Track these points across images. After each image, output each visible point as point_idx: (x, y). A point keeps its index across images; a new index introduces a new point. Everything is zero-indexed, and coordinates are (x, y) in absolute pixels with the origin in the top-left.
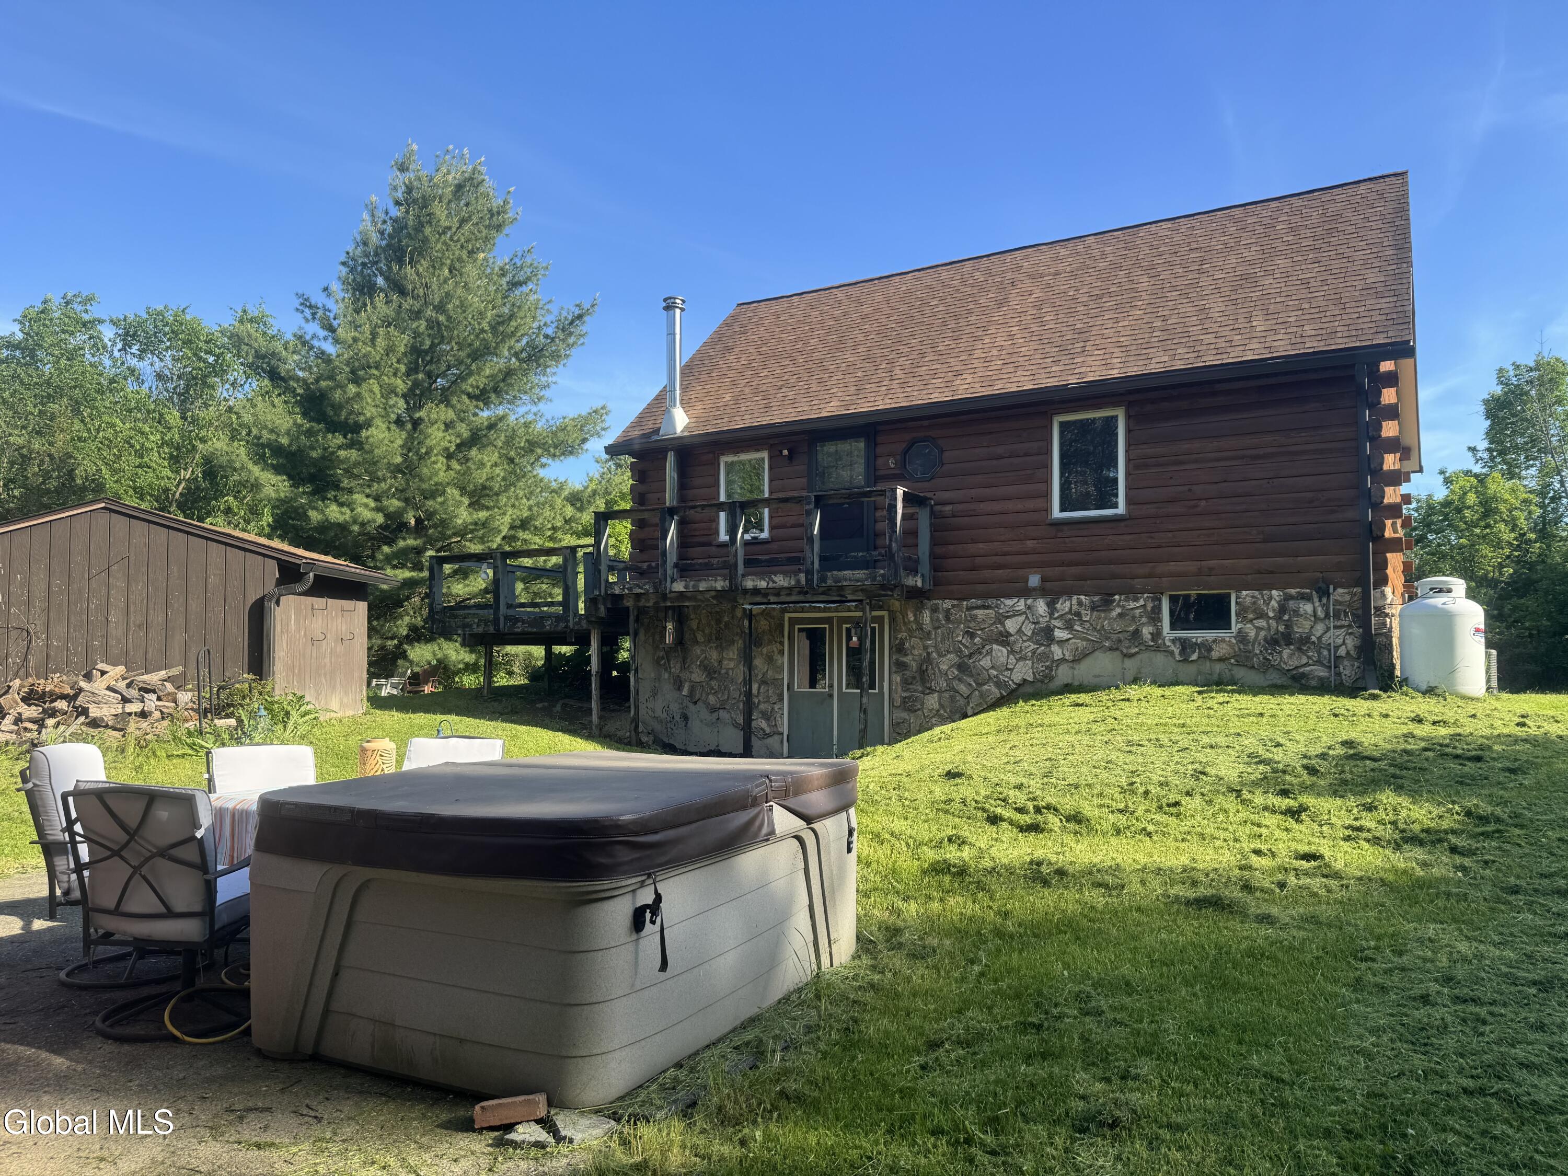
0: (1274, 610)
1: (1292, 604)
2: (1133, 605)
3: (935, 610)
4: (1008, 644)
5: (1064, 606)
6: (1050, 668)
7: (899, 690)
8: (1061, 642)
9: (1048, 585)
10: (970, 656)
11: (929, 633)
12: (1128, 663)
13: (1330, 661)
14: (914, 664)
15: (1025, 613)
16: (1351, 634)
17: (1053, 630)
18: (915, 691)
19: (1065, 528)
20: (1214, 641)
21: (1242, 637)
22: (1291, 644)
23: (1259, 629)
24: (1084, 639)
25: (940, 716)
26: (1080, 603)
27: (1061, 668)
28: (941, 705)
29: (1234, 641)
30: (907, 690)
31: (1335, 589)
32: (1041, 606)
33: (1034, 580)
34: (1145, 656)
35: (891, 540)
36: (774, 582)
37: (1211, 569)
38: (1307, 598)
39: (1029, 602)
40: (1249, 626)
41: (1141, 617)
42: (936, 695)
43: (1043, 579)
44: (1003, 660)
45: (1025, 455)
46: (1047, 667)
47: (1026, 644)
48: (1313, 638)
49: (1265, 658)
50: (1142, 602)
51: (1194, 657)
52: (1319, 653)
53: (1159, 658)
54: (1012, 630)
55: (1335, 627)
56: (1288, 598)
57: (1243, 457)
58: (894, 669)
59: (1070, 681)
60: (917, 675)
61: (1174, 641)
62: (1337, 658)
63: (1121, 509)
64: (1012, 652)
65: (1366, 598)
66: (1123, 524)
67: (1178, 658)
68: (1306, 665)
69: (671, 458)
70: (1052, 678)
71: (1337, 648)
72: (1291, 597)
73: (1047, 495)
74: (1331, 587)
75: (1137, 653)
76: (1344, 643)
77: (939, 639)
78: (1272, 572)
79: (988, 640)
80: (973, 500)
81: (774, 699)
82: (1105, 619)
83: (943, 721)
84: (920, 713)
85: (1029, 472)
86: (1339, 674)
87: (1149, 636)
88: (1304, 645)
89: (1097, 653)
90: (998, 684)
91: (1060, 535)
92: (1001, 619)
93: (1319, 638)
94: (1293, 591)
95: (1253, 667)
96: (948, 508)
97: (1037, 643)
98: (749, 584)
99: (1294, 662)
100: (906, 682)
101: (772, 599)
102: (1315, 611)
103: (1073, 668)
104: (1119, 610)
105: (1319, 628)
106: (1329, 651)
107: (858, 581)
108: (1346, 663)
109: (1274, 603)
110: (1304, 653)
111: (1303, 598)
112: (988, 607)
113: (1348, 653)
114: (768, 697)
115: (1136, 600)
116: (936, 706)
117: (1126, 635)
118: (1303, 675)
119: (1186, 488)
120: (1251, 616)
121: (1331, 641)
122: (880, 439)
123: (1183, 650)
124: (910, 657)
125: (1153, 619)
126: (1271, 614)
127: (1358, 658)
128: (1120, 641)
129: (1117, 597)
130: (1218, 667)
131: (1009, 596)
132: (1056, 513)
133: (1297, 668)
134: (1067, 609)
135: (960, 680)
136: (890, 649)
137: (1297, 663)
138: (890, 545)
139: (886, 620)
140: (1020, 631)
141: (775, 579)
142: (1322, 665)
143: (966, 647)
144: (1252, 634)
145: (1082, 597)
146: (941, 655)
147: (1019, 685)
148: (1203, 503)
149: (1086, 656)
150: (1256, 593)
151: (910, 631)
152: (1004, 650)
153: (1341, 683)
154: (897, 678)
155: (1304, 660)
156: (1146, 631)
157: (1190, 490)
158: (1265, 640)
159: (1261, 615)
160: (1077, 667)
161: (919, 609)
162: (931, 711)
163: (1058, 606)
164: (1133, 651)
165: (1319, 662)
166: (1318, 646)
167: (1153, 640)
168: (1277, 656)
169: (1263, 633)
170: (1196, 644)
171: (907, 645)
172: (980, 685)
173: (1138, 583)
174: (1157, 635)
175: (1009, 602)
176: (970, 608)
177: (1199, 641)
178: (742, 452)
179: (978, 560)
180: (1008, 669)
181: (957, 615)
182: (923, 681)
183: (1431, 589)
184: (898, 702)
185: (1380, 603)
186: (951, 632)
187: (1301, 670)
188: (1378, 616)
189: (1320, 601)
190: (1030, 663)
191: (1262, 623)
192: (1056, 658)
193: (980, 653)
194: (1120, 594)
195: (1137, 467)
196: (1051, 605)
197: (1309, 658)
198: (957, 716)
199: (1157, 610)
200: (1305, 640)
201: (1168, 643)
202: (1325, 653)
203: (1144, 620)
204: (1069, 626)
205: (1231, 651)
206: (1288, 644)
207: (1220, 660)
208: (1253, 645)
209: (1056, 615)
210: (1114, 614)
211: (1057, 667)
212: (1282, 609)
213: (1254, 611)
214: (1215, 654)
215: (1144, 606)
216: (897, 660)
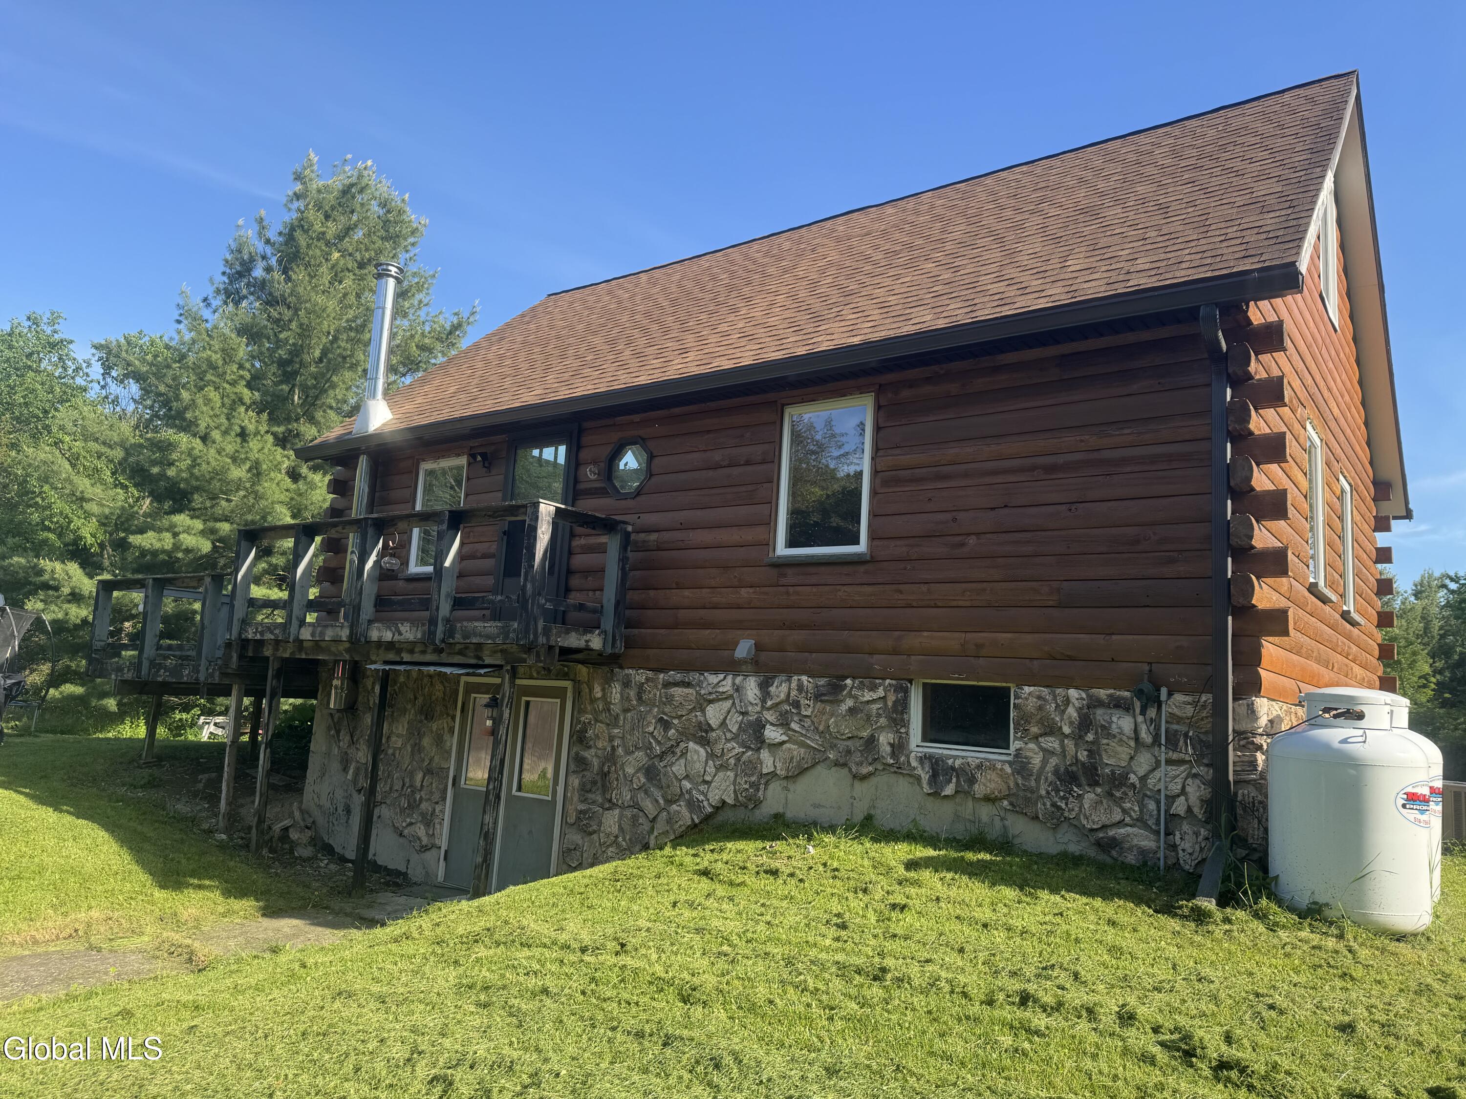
0: (1071, 723)
1: (1100, 714)
2: (868, 696)
3: (626, 684)
4: (708, 743)
5: (780, 689)
6: (755, 786)
7: (576, 799)
8: (775, 747)
9: (764, 656)
10: (661, 757)
11: (617, 717)
12: (860, 788)
13: (1158, 823)
14: (596, 762)
15: (731, 697)
16: (1195, 776)
17: (764, 727)
18: (594, 802)
19: (789, 571)
20: (979, 767)
21: (1021, 765)
22: (1097, 784)
23: (1048, 753)
24: (802, 745)
25: (618, 846)
26: (800, 688)
27: (771, 787)
28: (621, 828)
29: (1008, 770)
30: (584, 801)
31: (1170, 694)
32: (751, 688)
33: (744, 649)
34: (881, 780)
35: (526, 580)
36: (400, 634)
37: (979, 646)
38: (1125, 707)
39: (738, 680)
40: (1032, 746)
41: (879, 716)
42: (617, 812)
43: (759, 647)
44: (699, 767)
45: (748, 463)
46: (752, 785)
47: (729, 745)
48: (1133, 778)
49: (1054, 805)
50: (881, 692)
51: (949, 790)
52: (1142, 806)
53: (902, 786)
54: (714, 722)
55: (1169, 762)
56: (1095, 703)
57: (1033, 468)
58: (572, 767)
59: (781, 810)
60: (598, 778)
61: (921, 760)
62: (1172, 818)
63: (862, 547)
64: (711, 756)
65: (1220, 711)
66: (862, 568)
67: (927, 789)
68: (1120, 823)
69: (363, 462)
70: (758, 803)
71: (1171, 799)
72: (1100, 703)
73: (770, 522)
74: (1164, 691)
75: (870, 775)
76: (1183, 792)
77: (627, 727)
78: (1071, 658)
79: (685, 735)
80: (683, 527)
81: (436, 797)
82: (832, 715)
83: (624, 853)
84: (595, 836)
85: (750, 488)
86: (1174, 847)
87: (888, 749)
88: (1118, 787)
89: (819, 767)
90: (694, 806)
91: (783, 581)
92: (703, 702)
93: (1143, 779)
94: (1103, 693)
95: (1036, 818)
96: (653, 537)
97: (743, 745)
98: (374, 635)
99: (1099, 818)
100: (584, 789)
101: (406, 657)
102: (1136, 731)
103: (786, 789)
104: (850, 703)
105: (1143, 762)
106: (1158, 803)
107: (488, 637)
108: (1186, 827)
109: (1072, 712)
110: (1118, 802)
111: (1117, 706)
112: (688, 685)
113: (1189, 810)
114: (431, 793)
115: (873, 688)
116: (615, 830)
117: (858, 743)
118: (1114, 843)
119: (948, 516)
120: (1035, 730)
121: (1161, 786)
122: (586, 440)
123: (934, 776)
124: (593, 751)
125: (894, 720)
126: (1067, 730)
127: (1206, 822)
128: (849, 752)
129: (849, 682)
130: (985, 812)
131: (715, 671)
132: (782, 549)
133: (1104, 827)
134: (783, 696)
135: (646, 792)
136: (571, 737)
137: (1104, 819)
138: (525, 585)
139: (570, 695)
140: (723, 723)
141: (402, 628)
142: (1146, 827)
143: (659, 743)
144: (1037, 761)
145: (804, 678)
146: (629, 753)
147: (717, 809)
148: (972, 541)
149: (803, 771)
150: (1045, 691)
151: (595, 712)
152: (702, 751)
153: (1177, 864)
154: (575, 781)
155: (1117, 816)
156: (885, 739)
157: (955, 520)
158: (1056, 772)
159: (1051, 730)
160: (791, 787)
161: (608, 681)
162: (608, 835)
163: (772, 689)
164: (865, 770)
165: (1140, 822)
166: (1142, 793)
167: (893, 755)
168: (1073, 804)
169: (1053, 761)
170: (953, 768)
171: (590, 733)
172: (669, 802)
173: (877, 662)
174: (899, 747)
175: (713, 679)
176: (667, 685)
177: (958, 763)
178: (443, 457)
179: (682, 614)
180: (705, 782)
181: (655, 693)
182: (605, 789)
183: (1327, 710)
184: (571, 820)
185: (1244, 726)
186: (642, 717)
187: (1111, 833)
188: (1243, 748)
189: (1143, 712)
190: (731, 774)
191: (1051, 743)
192: (765, 771)
193: (674, 753)
194: (854, 678)
195: (886, 483)
196: (764, 686)
197: (1124, 811)
198: (637, 848)
199: (902, 706)
200: (1119, 780)
201: (914, 763)
202: (1152, 806)
203: (883, 721)
204: (784, 723)
205: (1003, 787)
206: (1094, 784)
207: (989, 799)
208: (1037, 780)
209: (769, 703)
210: (844, 708)
211: (767, 784)
212: (1085, 723)
213: (1040, 722)
214: (979, 789)
215: (884, 698)
216: (577, 754)
